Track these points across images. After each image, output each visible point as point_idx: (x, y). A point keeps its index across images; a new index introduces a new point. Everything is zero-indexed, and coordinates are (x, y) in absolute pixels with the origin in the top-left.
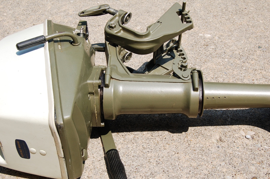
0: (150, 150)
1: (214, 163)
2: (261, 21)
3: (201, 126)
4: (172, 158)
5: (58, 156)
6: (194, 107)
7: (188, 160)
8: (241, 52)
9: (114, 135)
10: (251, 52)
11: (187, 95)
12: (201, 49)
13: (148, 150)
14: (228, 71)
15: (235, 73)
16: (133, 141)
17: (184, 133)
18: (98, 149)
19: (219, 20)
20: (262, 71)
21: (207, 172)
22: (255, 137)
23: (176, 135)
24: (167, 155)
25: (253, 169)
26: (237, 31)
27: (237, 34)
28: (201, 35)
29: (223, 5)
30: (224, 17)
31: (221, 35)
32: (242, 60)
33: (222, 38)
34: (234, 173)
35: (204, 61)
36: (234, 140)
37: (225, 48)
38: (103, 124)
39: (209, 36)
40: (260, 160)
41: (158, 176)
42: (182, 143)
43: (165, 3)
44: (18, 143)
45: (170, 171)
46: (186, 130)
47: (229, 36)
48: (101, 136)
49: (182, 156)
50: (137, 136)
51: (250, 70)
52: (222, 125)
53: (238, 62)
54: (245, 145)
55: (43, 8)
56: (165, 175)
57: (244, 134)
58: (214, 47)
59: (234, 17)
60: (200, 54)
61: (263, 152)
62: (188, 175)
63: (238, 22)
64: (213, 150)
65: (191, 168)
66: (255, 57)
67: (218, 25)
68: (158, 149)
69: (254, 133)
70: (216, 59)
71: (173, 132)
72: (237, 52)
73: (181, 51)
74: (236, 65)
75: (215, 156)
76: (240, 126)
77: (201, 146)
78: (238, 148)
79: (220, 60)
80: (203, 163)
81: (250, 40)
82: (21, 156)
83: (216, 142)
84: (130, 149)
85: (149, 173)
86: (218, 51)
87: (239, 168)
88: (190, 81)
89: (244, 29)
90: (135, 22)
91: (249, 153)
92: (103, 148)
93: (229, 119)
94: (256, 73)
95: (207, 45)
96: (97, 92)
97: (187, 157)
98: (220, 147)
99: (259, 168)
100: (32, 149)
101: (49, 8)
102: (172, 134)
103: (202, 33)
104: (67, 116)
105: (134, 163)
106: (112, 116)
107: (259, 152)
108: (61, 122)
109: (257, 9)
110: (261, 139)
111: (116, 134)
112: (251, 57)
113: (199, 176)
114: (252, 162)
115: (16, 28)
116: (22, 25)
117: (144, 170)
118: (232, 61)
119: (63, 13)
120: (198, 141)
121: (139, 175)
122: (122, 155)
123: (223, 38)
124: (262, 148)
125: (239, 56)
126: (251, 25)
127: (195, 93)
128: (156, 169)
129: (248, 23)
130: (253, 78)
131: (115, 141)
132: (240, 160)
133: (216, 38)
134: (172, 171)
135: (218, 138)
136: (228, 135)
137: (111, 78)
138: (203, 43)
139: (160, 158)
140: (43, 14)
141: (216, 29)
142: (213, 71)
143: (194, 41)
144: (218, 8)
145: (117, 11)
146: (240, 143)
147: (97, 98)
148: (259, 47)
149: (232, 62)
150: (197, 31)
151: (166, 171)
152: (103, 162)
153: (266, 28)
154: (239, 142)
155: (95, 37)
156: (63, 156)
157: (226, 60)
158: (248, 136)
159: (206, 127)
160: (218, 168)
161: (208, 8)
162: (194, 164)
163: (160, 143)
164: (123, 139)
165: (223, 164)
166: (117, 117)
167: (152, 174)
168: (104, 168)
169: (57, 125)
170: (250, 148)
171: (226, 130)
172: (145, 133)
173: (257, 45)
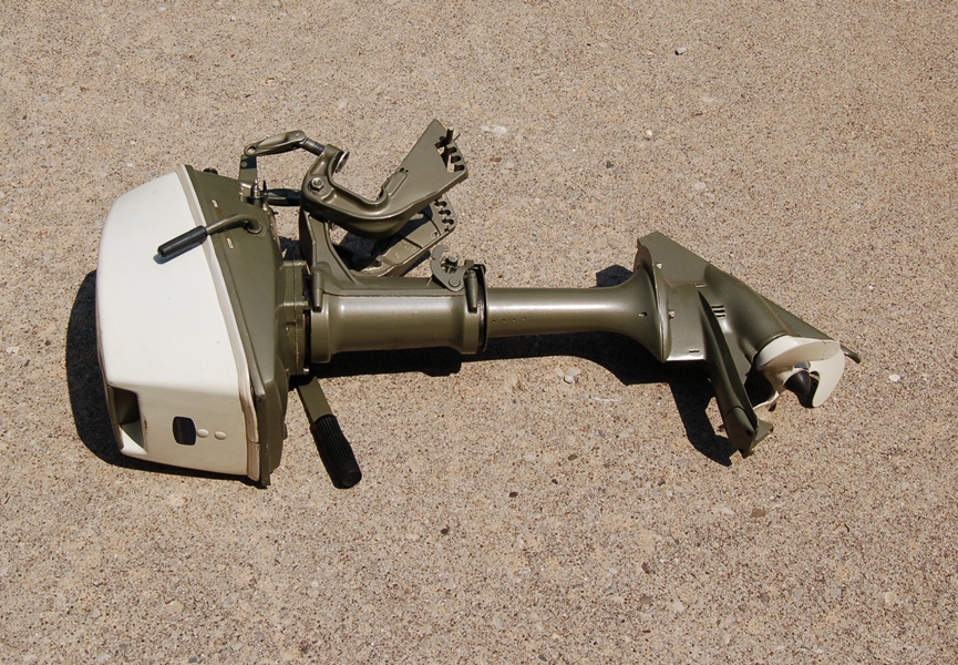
0: (392, 412)
1: (507, 432)
2: (620, 88)
3: (485, 360)
4: (434, 425)
5: (248, 440)
6: (471, 337)
7: (460, 430)
8: (569, 178)
9: (322, 382)
10: (590, 179)
11: (457, 315)
12: (486, 171)
13: (389, 411)
14: (540, 232)
15: (554, 234)
16: (359, 394)
17: (452, 375)
18: (296, 414)
19: (528, 82)
20: (608, 229)
21: (494, 450)
22: (581, 378)
23: (438, 380)
24: (423, 421)
25: (571, 440)
26: (564, 118)
27: (563, 127)
28: (485, 128)
29: (538, 32)
30: (539, 71)
31: (530, 131)
32: (570, 201)
33: (530, 138)
34: (539, 450)
35: (491, 205)
36: (543, 386)
37: (535, 169)
38: (307, 370)
39: (503, 130)
40: (585, 425)
41: (410, 459)
42: (449, 395)
43: (399, 24)
44: (179, 421)
45: (430, 450)
46: (456, 370)
47: (546, 132)
48: (300, 387)
49: (450, 421)
50: (366, 385)
51: (584, 228)
52: (524, 357)
53: (562, 206)
54: (561, 396)
55: (92, 31)
56: (422, 457)
57: (561, 375)
58: (512, 166)
59: (562, 73)
60: (483, 185)
61: (591, 407)
62: (462, 456)
63: (568, 90)
64: (505, 408)
65: (467, 443)
66: (597, 193)
67: (523, 99)
68: (408, 409)
69: (580, 372)
70: (517, 198)
71: (433, 374)
72: (560, 180)
73: (444, 204)
74: (556, 214)
75: (508, 419)
76: (555, 357)
77: (485, 400)
78: (548, 402)
79: (524, 201)
80: (487, 433)
81: (591, 143)
82: (178, 441)
83: (510, 391)
84: (357, 411)
85: (395, 456)
86: (522, 177)
87: (549, 441)
88: (464, 292)
89: (581, 113)
90: (332, 87)
91: (567, 411)
92: (306, 410)
93: (536, 344)
94: (596, 234)
95: (498, 160)
96: (300, 321)
97: (460, 423)
98: (518, 401)
99: (583, 438)
100: (201, 430)
101: (107, 32)
102: (431, 379)
103: (488, 122)
104: (269, 379)
105: (366, 438)
106: (325, 357)
107: (585, 409)
108: (261, 391)
109: (616, 46)
110: (591, 384)
111: (325, 380)
112: (590, 191)
113: (480, 456)
114: (572, 428)
115: (39, 98)
116: (54, 90)
117: (385, 451)
118: (548, 202)
119: (147, 51)
120: (478, 391)
121: (377, 461)
122: (343, 422)
123: (534, 138)
124: (590, 401)
125: (563, 190)
126: (598, 99)
127: (473, 315)
128: (406, 447)
129: (590, 93)
130: (589, 249)
131: (326, 396)
132: (551, 425)
133: (519, 138)
134: (434, 449)
135: (515, 382)
136: (533, 376)
137: (324, 292)
138: (490, 152)
139: (413, 427)
140: (96, 54)
141: (520, 111)
142: (509, 230)
143: (470, 148)
144: (526, 43)
145: (323, 147)
146: (554, 393)
147: (300, 330)
148: (609, 165)
149: (549, 205)
150: (476, 116)
151: (423, 450)
152: (310, 437)
153: (628, 108)
154: (551, 390)
155: (243, 131)
156: (257, 440)
157: (538, 200)
158: (569, 378)
159: (494, 362)
160: (513, 441)
161: (502, 42)
162: (473, 437)
163: (410, 396)
164: (340, 390)
165: (521, 433)
166: (335, 356)
167: (399, 456)
168: (314, 449)
169: (254, 396)
170: (570, 401)
171: (529, 367)
172: (380, 376)
173: (605, 161)
